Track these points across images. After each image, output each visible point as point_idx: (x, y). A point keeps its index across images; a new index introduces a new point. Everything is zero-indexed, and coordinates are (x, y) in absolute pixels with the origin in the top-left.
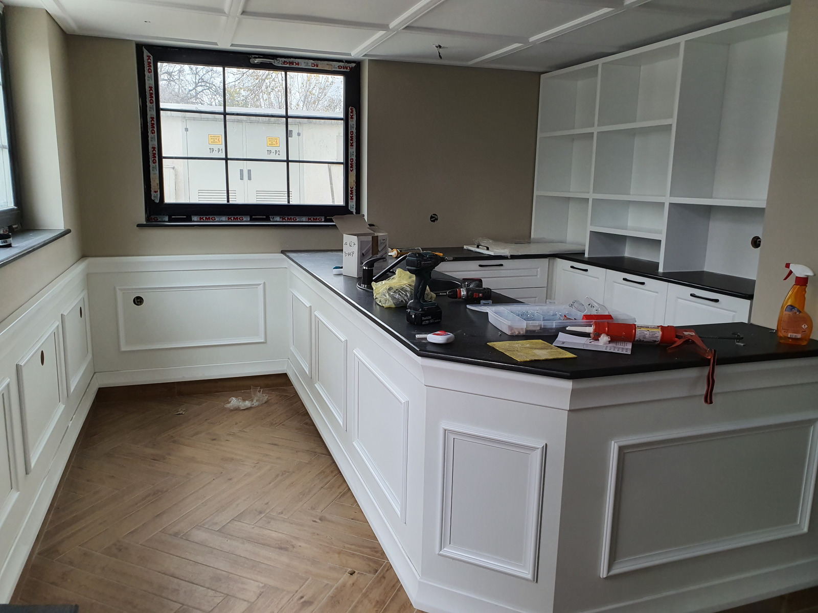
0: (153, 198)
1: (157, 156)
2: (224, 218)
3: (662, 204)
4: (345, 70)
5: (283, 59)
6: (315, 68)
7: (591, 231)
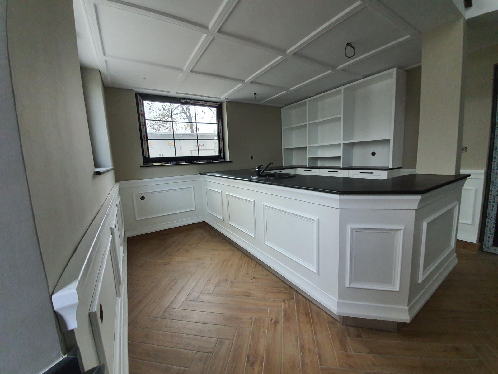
0: (145, 156)
1: (146, 138)
2: (175, 162)
3: (340, 144)
4: (216, 105)
5: (194, 101)
6: (206, 104)
7: (309, 158)
